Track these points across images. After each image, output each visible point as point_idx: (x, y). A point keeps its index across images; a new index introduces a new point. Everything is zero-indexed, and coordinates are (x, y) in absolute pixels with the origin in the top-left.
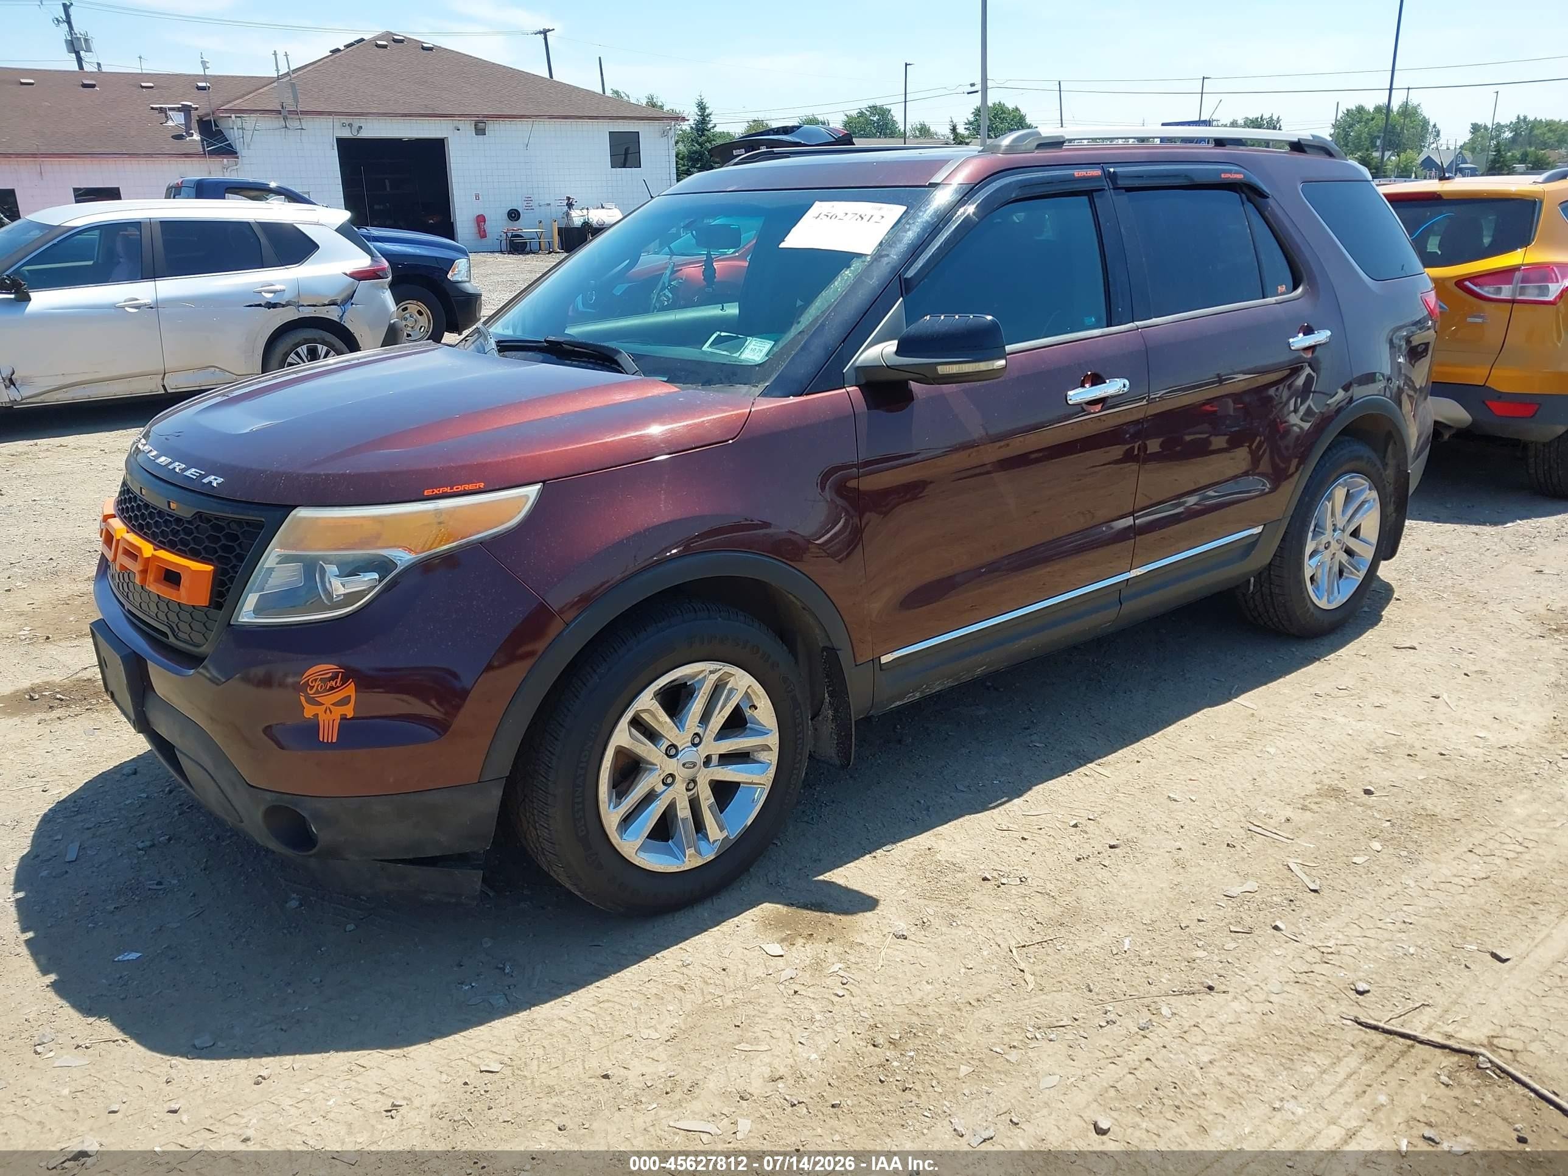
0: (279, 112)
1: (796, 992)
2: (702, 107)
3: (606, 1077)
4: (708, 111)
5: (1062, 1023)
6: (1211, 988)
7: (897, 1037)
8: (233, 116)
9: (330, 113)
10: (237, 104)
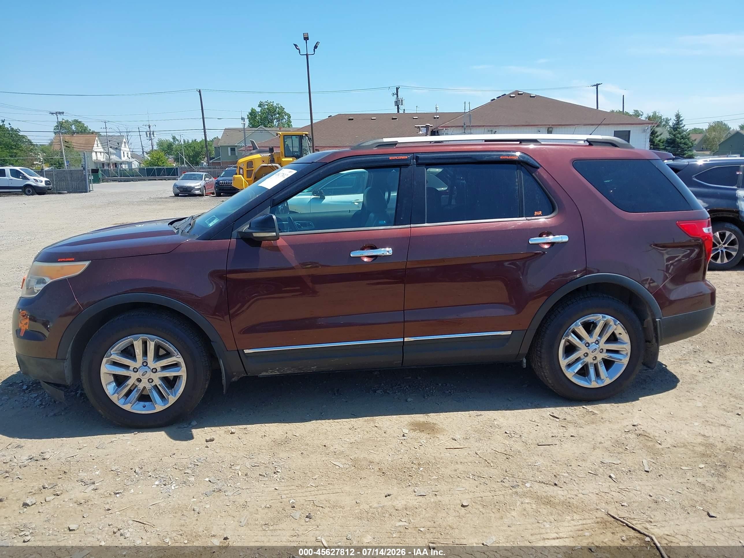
0: (463, 126)
1: (402, 443)
2: (678, 116)
3: (325, 446)
4: (681, 119)
5: (484, 477)
6: (556, 484)
7: (422, 463)
8: (444, 129)
9: (483, 126)
10: (447, 124)
